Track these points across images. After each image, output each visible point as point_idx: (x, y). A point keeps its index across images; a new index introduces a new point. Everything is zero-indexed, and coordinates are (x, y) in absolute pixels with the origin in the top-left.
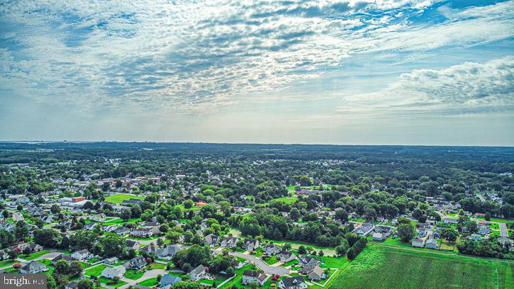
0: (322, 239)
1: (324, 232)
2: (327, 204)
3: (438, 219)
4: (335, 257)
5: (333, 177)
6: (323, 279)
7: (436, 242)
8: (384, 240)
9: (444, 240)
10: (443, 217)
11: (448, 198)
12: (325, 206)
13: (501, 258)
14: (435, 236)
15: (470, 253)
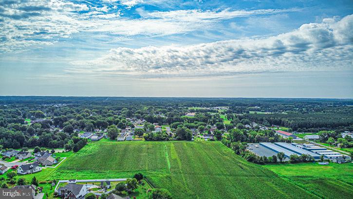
0: (54, 143)
1: (55, 139)
2: (58, 126)
3: (133, 127)
4: (63, 152)
5: (62, 111)
6: (55, 164)
7: (132, 137)
8: (99, 140)
9: (137, 136)
10: (136, 126)
11: (138, 118)
12: (56, 127)
13: (168, 140)
14: (131, 134)
15: (151, 140)
